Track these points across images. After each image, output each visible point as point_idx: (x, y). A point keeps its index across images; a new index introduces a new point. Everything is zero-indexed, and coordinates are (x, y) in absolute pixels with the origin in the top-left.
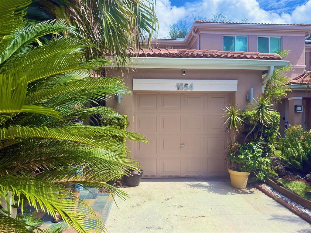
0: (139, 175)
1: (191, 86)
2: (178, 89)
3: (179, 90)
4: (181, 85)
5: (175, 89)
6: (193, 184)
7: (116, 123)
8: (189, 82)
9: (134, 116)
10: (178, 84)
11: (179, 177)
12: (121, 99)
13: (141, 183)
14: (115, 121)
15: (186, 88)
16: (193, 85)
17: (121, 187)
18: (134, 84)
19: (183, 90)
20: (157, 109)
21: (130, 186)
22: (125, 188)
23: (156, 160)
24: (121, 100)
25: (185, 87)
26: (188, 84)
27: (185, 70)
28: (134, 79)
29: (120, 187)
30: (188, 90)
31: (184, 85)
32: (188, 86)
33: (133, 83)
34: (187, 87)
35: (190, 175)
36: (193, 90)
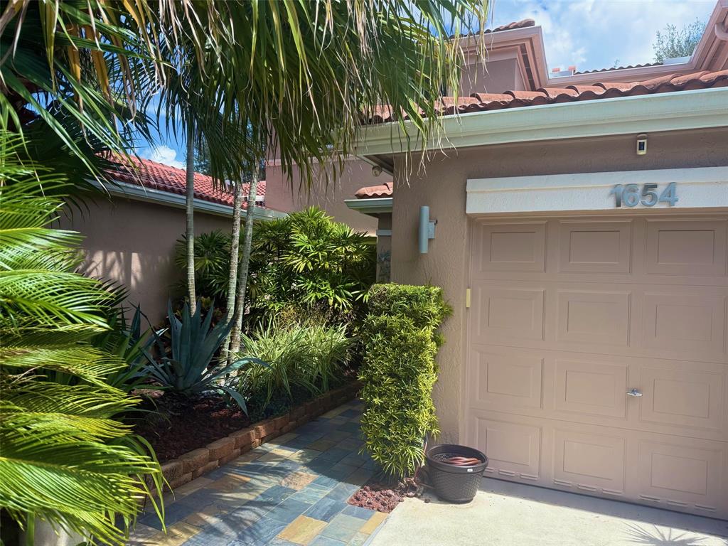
0: (471, 473)
1: (671, 191)
2: (618, 204)
3: (622, 207)
4: (631, 188)
5: (609, 205)
6: (667, 539)
7: (404, 311)
8: (662, 178)
9: (469, 291)
10: (616, 186)
11: (619, 499)
12: (430, 240)
13: (480, 495)
14: (400, 303)
15: (647, 200)
16: (678, 189)
17: (419, 497)
18: (468, 195)
19: (637, 207)
20: (545, 270)
21: (444, 498)
22: (426, 501)
23: (541, 430)
24: (429, 246)
25: (644, 195)
26: (655, 186)
27: (647, 136)
28: (469, 181)
29: (416, 496)
30: (657, 206)
31: (640, 188)
32: (659, 191)
33: (466, 193)
34: (654, 197)
35: (663, 499)
36: (678, 205)
